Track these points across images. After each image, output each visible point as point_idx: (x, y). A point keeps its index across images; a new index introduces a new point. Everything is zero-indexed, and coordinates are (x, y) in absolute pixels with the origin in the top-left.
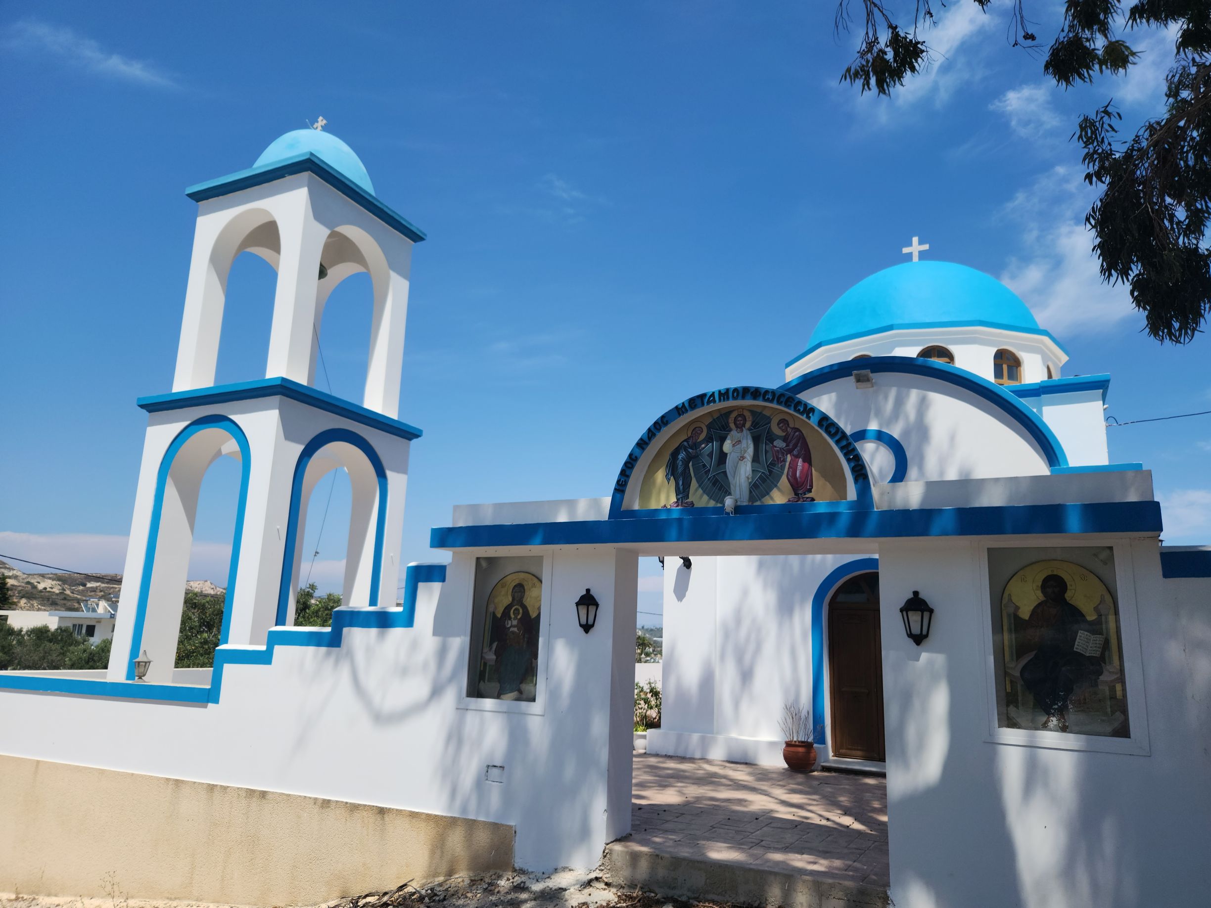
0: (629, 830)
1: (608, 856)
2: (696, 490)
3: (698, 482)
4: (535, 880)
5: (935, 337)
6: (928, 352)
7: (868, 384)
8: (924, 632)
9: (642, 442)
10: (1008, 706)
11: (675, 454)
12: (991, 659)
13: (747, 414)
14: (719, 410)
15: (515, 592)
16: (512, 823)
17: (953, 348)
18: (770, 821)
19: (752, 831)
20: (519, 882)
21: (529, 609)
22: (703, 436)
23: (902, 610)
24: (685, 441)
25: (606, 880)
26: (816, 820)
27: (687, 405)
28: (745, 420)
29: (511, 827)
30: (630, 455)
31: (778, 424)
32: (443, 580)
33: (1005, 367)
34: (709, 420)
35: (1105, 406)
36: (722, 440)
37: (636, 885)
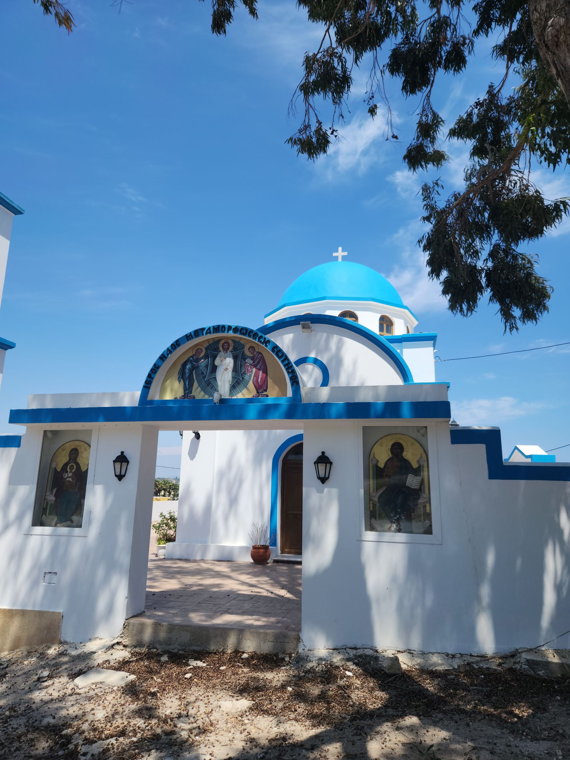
0: (143, 609)
1: (127, 627)
2: (197, 388)
3: (198, 383)
4: (75, 648)
5: (348, 306)
6: (344, 314)
7: (309, 330)
8: (327, 476)
9: (163, 356)
10: (371, 519)
11: (184, 365)
12: (362, 491)
13: (230, 342)
14: (213, 339)
15: (72, 454)
16: (60, 610)
17: (358, 313)
18: (236, 596)
19: (224, 604)
20: (63, 651)
21: (81, 465)
22: (202, 354)
23: (315, 463)
24: (191, 357)
25: (124, 643)
26: (265, 594)
27: (193, 334)
28: (229, 345)
29: (60, 613)
30: (155, 365)
31: (249, 349)
32: (19, 446)
33: (385, 325)
34: (206, 345)
35: (435, 351)
36: (215, 357)
37: (145, 645)
